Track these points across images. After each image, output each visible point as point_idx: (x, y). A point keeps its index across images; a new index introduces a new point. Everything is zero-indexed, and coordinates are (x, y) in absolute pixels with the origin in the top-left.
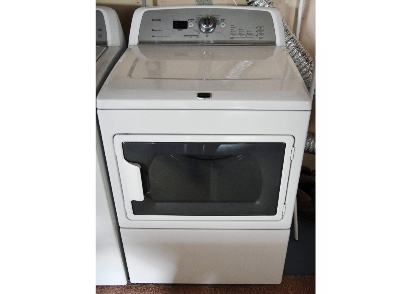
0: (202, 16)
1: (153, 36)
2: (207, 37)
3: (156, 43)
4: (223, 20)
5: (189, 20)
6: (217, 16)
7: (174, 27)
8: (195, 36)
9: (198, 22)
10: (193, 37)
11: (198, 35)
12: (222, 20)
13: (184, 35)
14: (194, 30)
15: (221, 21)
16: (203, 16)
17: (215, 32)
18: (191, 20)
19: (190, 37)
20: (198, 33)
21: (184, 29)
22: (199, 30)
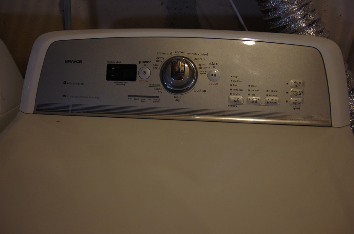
0: (168, 53)
1: (64, 96)
2: (176, 100)
3: (70, 109)
4: (215, 64)
5: (140, 62)
6: (201, 55)
7: (109, 78)
8: (152, 99)
9: (158, 67)
10: (147, 99)
11: (158, 97)
12: (211, 64)
13: (129, 96)
14: (151, 85)
15: (209, 66)
16: (170, 54)
17: (195, 91)
18: (145, 62)
19: (140, 99)
20: (159, 92)
21: (129, 82)
22: (161, 85)
